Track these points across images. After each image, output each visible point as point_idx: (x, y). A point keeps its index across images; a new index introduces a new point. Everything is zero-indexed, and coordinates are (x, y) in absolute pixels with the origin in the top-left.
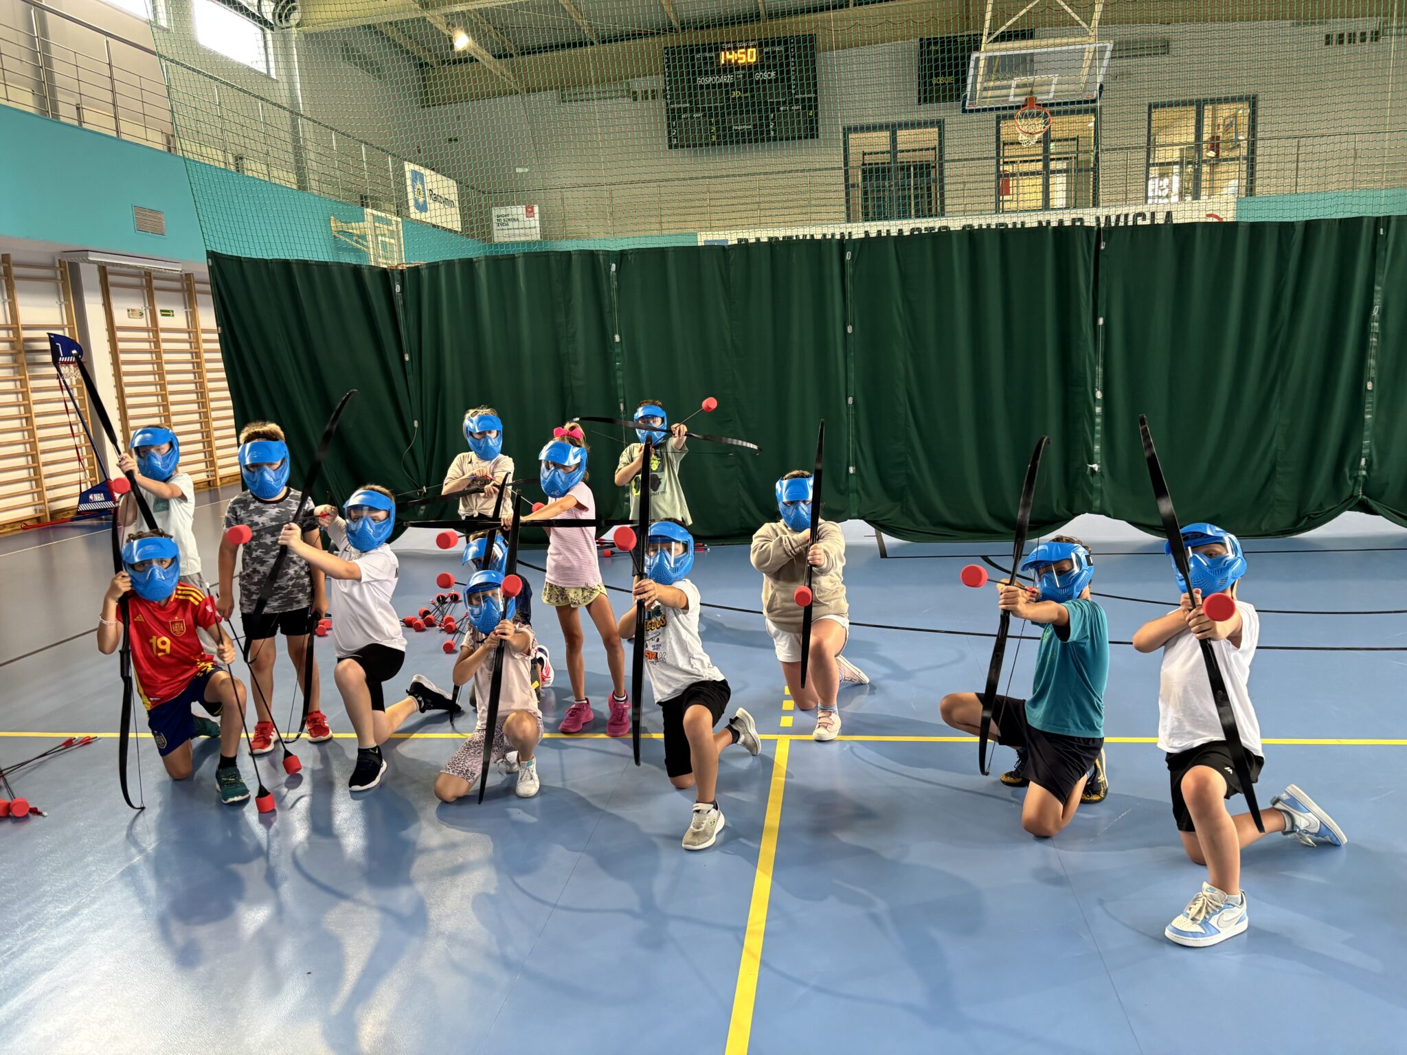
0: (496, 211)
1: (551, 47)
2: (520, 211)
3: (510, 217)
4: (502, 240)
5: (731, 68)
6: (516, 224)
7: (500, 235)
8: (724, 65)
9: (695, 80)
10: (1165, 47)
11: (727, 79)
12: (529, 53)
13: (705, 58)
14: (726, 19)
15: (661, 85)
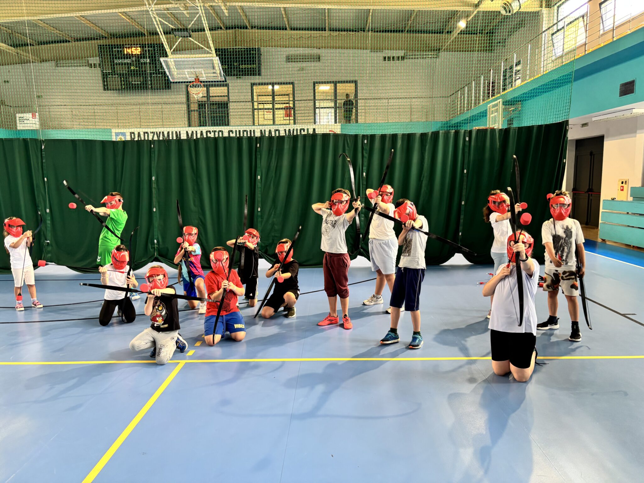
0: (18, 115)
1: (49, 42)
2: (29, 115)
3: (25, 118)
4: (22, 128)
5: (129, 56)
6: (28, 122)
7: (20, 127)
8: (127, 54)
9: (113, 62)
10: (318, 58)
11: (129, 61)
12: (41, 44)
13: (118, 51)
14: (125, 34)
15: (98, 62)
